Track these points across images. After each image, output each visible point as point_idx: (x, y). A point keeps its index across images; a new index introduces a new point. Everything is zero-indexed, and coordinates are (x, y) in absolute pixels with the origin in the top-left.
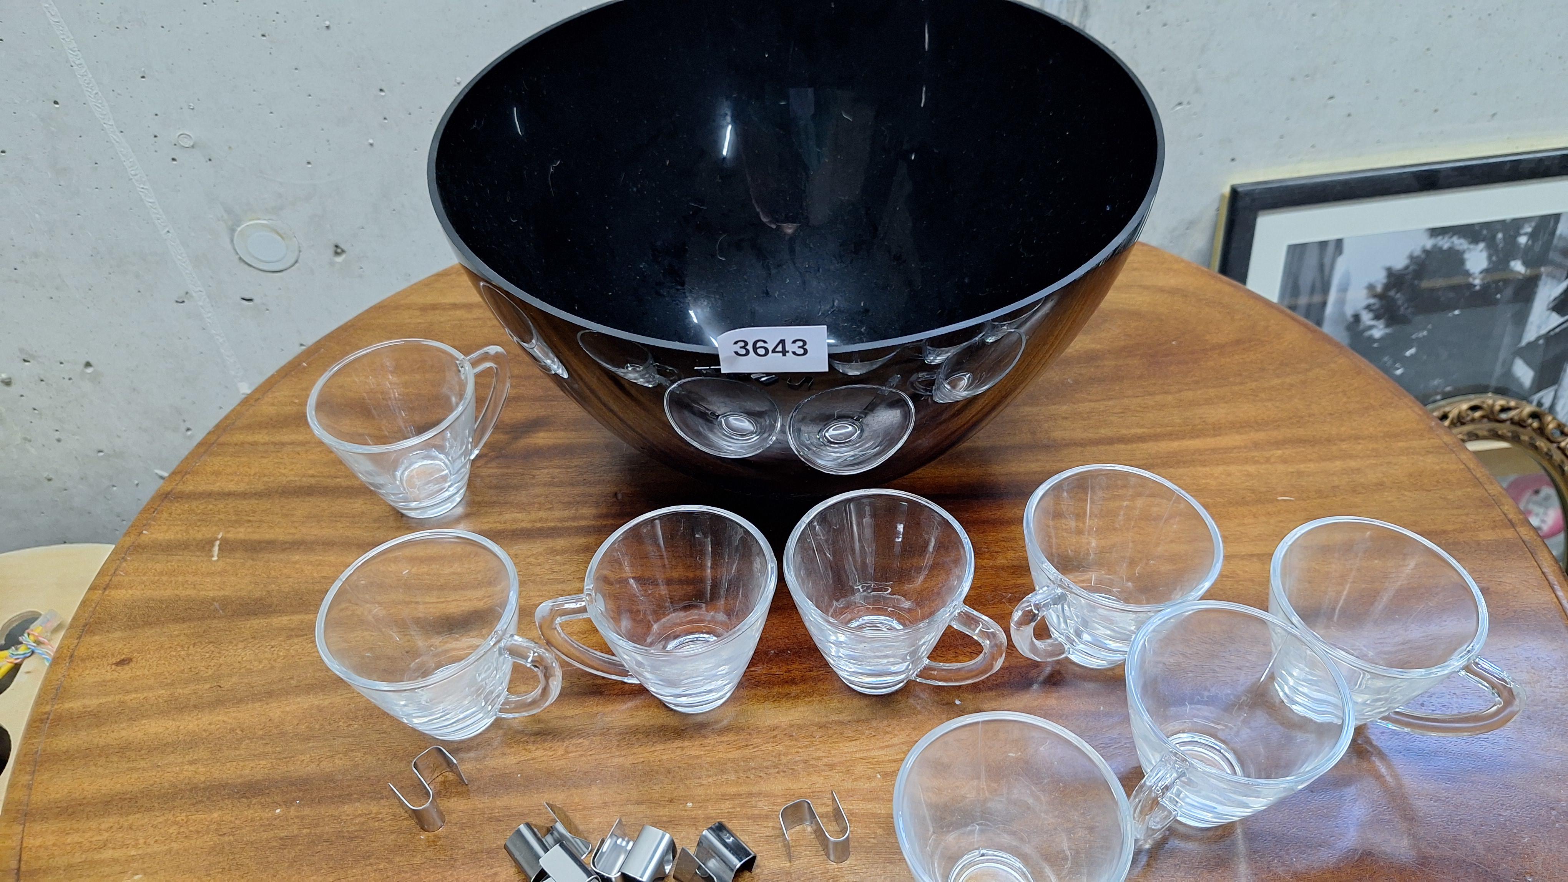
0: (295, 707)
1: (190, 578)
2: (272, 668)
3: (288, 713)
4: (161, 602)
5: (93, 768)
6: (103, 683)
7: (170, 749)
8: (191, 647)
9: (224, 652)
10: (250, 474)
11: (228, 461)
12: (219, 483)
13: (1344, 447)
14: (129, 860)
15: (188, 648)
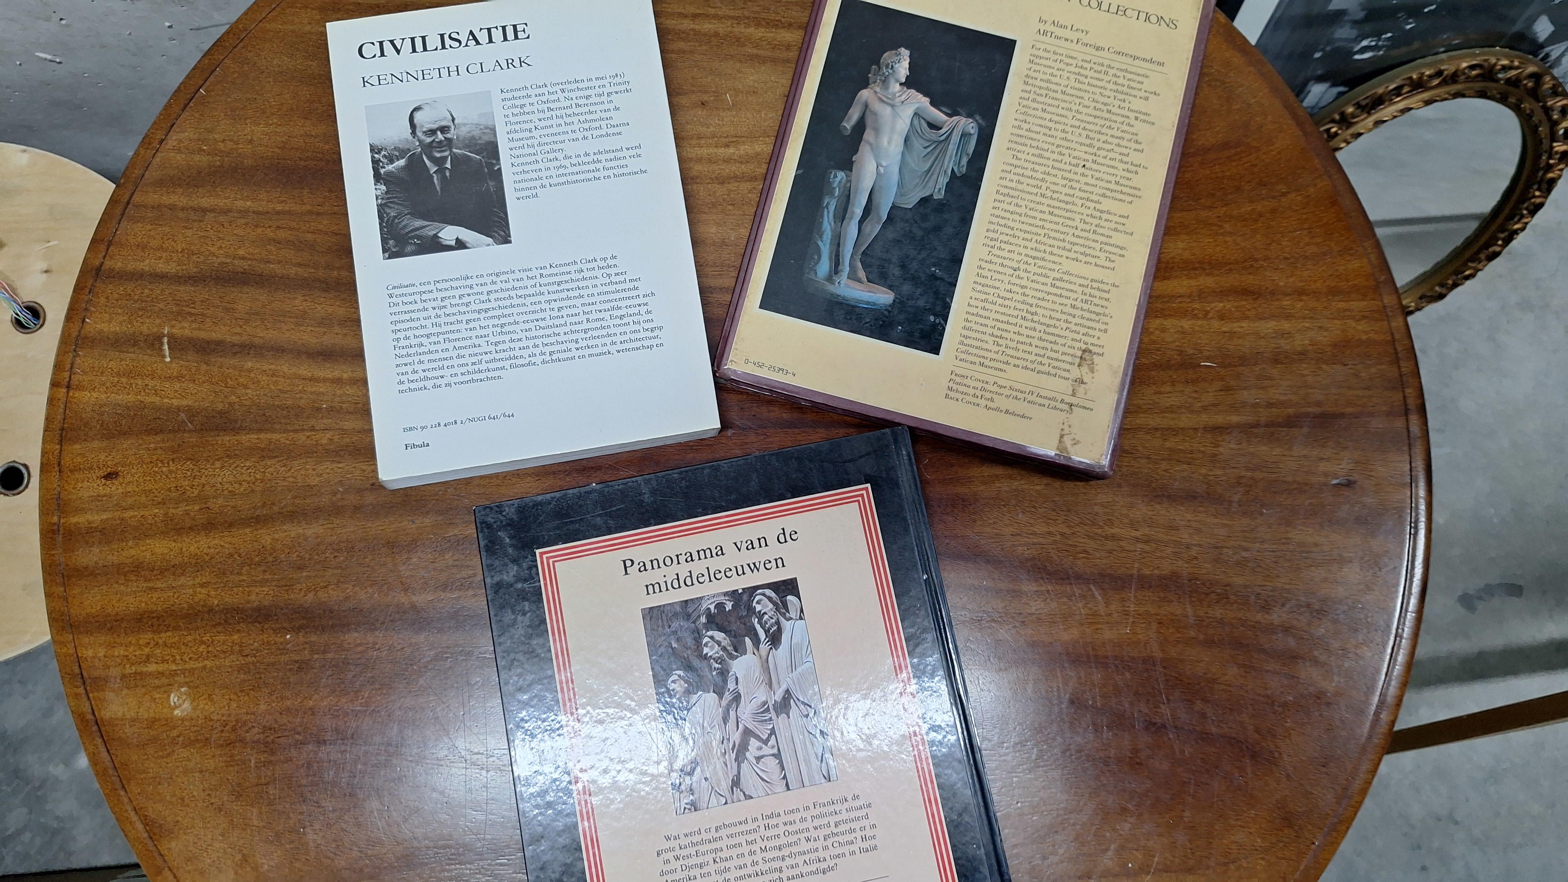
0: (283, 535)
1: (151, 383)
2: (253, 491)
3: (278, 540)
4: (128, 408)
5: (116, 585)
6: (98, 498)
7: (179, 571)
8: (171, 463)
9: (203, 471)
10: (177, 251)
11: (150, 230)
12: (147, 261)
13: (1285, 303)
14: (174, 674)
15: (168, 463)
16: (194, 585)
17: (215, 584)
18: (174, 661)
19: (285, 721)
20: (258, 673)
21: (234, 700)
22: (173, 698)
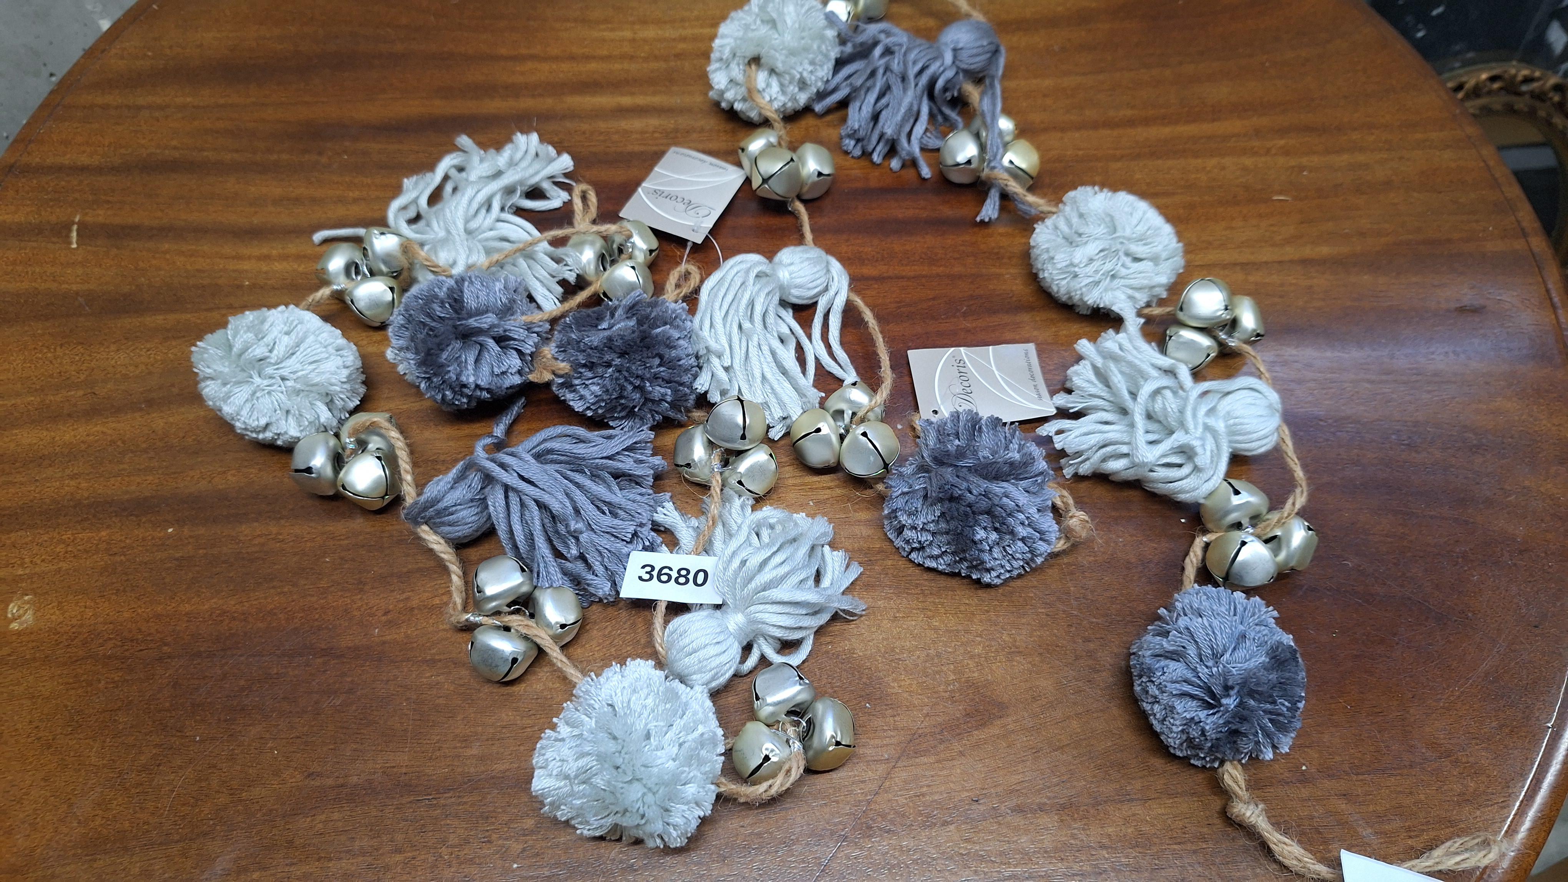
0: (179, 418)
1: (51, 270)
2: (150, 373)
3: (172, 424)
4: (18, 296)
8: (58, 348)
9: (95, 355)
10: (104, 145)
11: (77, 128)
12: (68, 156)
13: (1354, 137)
14: (16, 580)
15: (55, 349)
16: (62, 477)
17: (88, 474)
18: (22, 565)
19: (153, 631)
20: (126, 574)
21: (90, 607)
22: (13, 609)
